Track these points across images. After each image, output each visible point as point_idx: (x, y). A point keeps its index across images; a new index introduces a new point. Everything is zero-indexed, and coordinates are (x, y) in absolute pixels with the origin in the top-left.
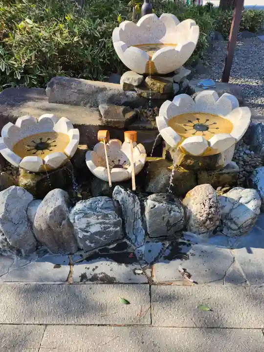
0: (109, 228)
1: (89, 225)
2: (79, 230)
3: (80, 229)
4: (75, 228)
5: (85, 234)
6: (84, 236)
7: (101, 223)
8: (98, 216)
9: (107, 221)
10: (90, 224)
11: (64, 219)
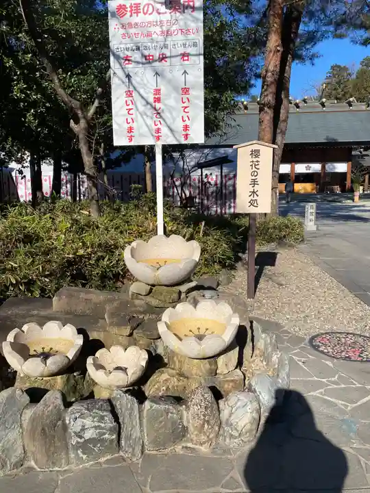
0: (105, 434)
1: (83, 429)
2: (73, 434)
3: (75, 433)
4: (70, 430)
5: (79, 440)
6: (78, 442)
7: (96, 427)
8: (94, 418)
9: (103, 425)
10: (86, 427)
11: (60, 420)
